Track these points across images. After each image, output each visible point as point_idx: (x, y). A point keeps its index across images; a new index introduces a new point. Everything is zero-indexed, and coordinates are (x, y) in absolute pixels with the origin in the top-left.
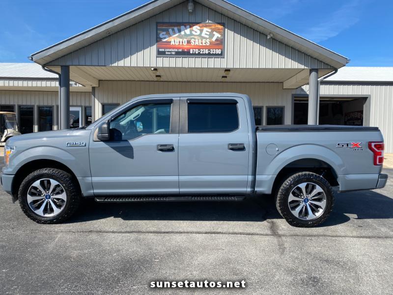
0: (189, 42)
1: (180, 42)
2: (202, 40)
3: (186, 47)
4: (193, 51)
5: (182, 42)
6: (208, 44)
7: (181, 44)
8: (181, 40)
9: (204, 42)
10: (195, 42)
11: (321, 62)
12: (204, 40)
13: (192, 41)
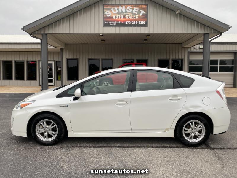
0: (124, 17)
1: (118, 17)
2: (133, 16)
3: (122, 20)
4: (127, 23)
5: (120, 17)
6: (137, 18)
7: (119, 18)
8: (119, 16)
9: (134, 17)
10: (128, 17)
11: (212, 28)
12: (134, 15)
13: (127, 16)
